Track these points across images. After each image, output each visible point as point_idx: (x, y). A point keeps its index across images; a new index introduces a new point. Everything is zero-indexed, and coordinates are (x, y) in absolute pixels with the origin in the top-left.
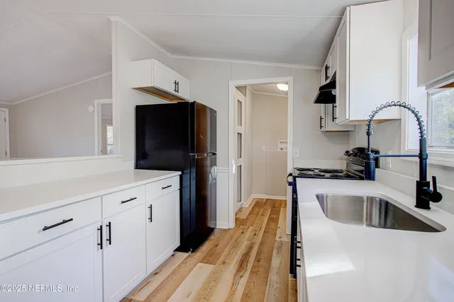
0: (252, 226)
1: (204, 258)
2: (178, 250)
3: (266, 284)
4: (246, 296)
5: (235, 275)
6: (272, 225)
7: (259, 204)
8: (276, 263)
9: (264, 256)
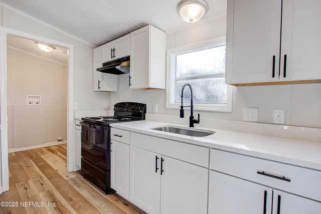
0: (28, 179)
6: (50, 171)
8: (85, 193)
9: (70, 194)
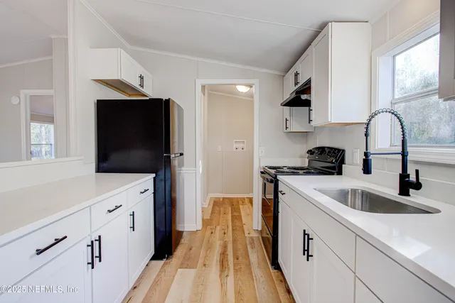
0: (218, 225)
1: (182, 264)
2: (154, 258)
3: (253, 280)
4: (238, 293)
5: (220, 275)
6: (238, 223)
7: (217, 203)
8: (254, 257)
9: (240, 253)
